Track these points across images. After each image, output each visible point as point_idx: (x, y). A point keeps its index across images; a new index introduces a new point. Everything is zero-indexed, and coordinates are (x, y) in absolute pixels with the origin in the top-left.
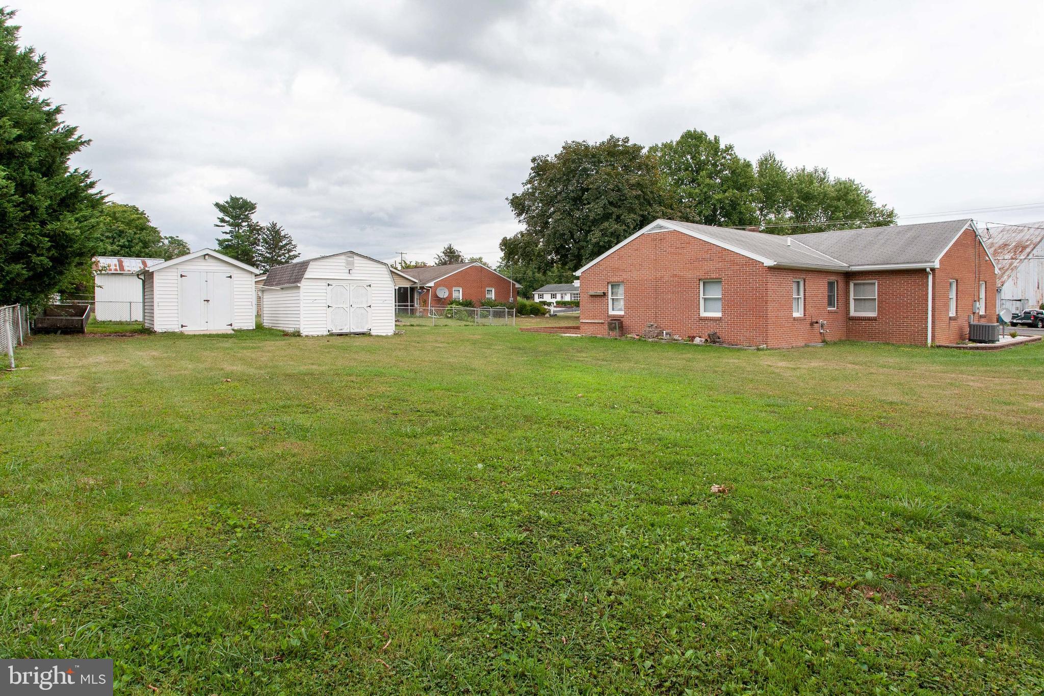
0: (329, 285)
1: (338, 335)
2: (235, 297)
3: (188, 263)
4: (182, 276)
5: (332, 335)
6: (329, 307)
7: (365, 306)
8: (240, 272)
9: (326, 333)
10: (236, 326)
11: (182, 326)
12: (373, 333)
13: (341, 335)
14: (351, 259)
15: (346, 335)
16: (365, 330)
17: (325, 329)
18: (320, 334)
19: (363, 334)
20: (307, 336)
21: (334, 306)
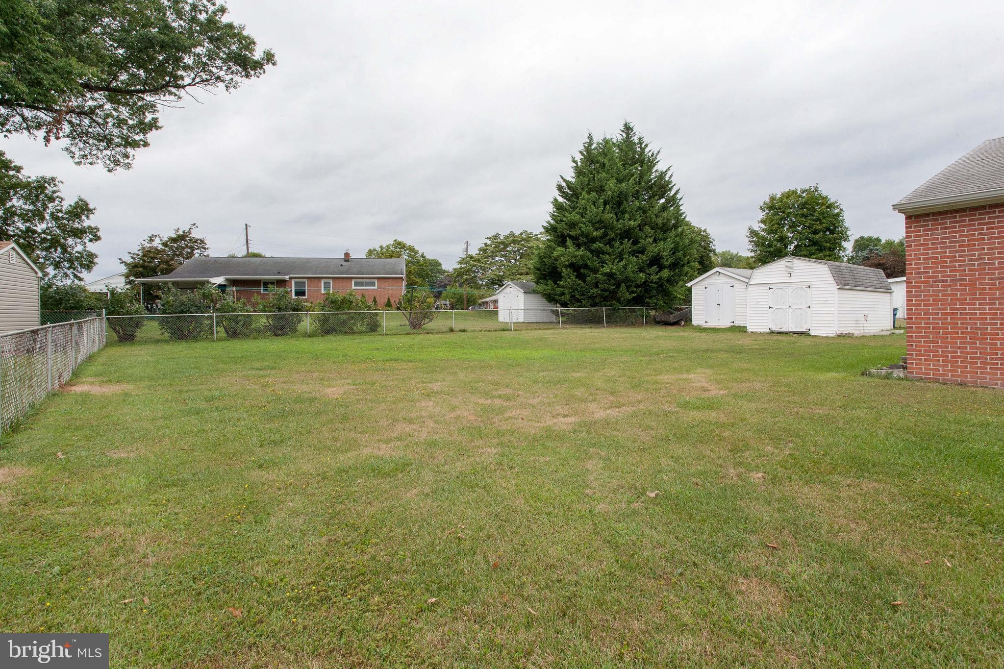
0: (770, 289)
1: (778, 333)
2: (736, 301)
3: (707, 279)
4: (706, 288)
5: (772, 332)
6: (770, 308)
7: (804, 306)
8: (738, 282)
9: (767, 331)
10: (737, 324)
11: (706, 322)
12: (813, 333)
13: (779, 333)
14: (790, 263)
15: (786, 333)
16: (804, 330)
17: (767, 327)
18: (762, 331)
19: (802, 333)
20: (752, 332)
21: (775, 307)
